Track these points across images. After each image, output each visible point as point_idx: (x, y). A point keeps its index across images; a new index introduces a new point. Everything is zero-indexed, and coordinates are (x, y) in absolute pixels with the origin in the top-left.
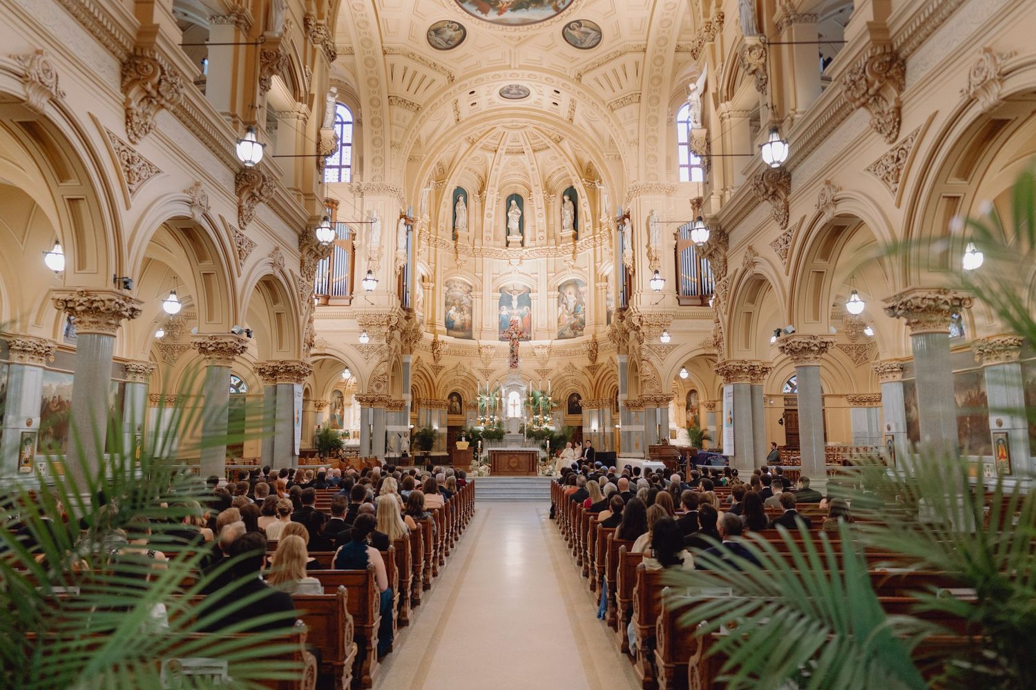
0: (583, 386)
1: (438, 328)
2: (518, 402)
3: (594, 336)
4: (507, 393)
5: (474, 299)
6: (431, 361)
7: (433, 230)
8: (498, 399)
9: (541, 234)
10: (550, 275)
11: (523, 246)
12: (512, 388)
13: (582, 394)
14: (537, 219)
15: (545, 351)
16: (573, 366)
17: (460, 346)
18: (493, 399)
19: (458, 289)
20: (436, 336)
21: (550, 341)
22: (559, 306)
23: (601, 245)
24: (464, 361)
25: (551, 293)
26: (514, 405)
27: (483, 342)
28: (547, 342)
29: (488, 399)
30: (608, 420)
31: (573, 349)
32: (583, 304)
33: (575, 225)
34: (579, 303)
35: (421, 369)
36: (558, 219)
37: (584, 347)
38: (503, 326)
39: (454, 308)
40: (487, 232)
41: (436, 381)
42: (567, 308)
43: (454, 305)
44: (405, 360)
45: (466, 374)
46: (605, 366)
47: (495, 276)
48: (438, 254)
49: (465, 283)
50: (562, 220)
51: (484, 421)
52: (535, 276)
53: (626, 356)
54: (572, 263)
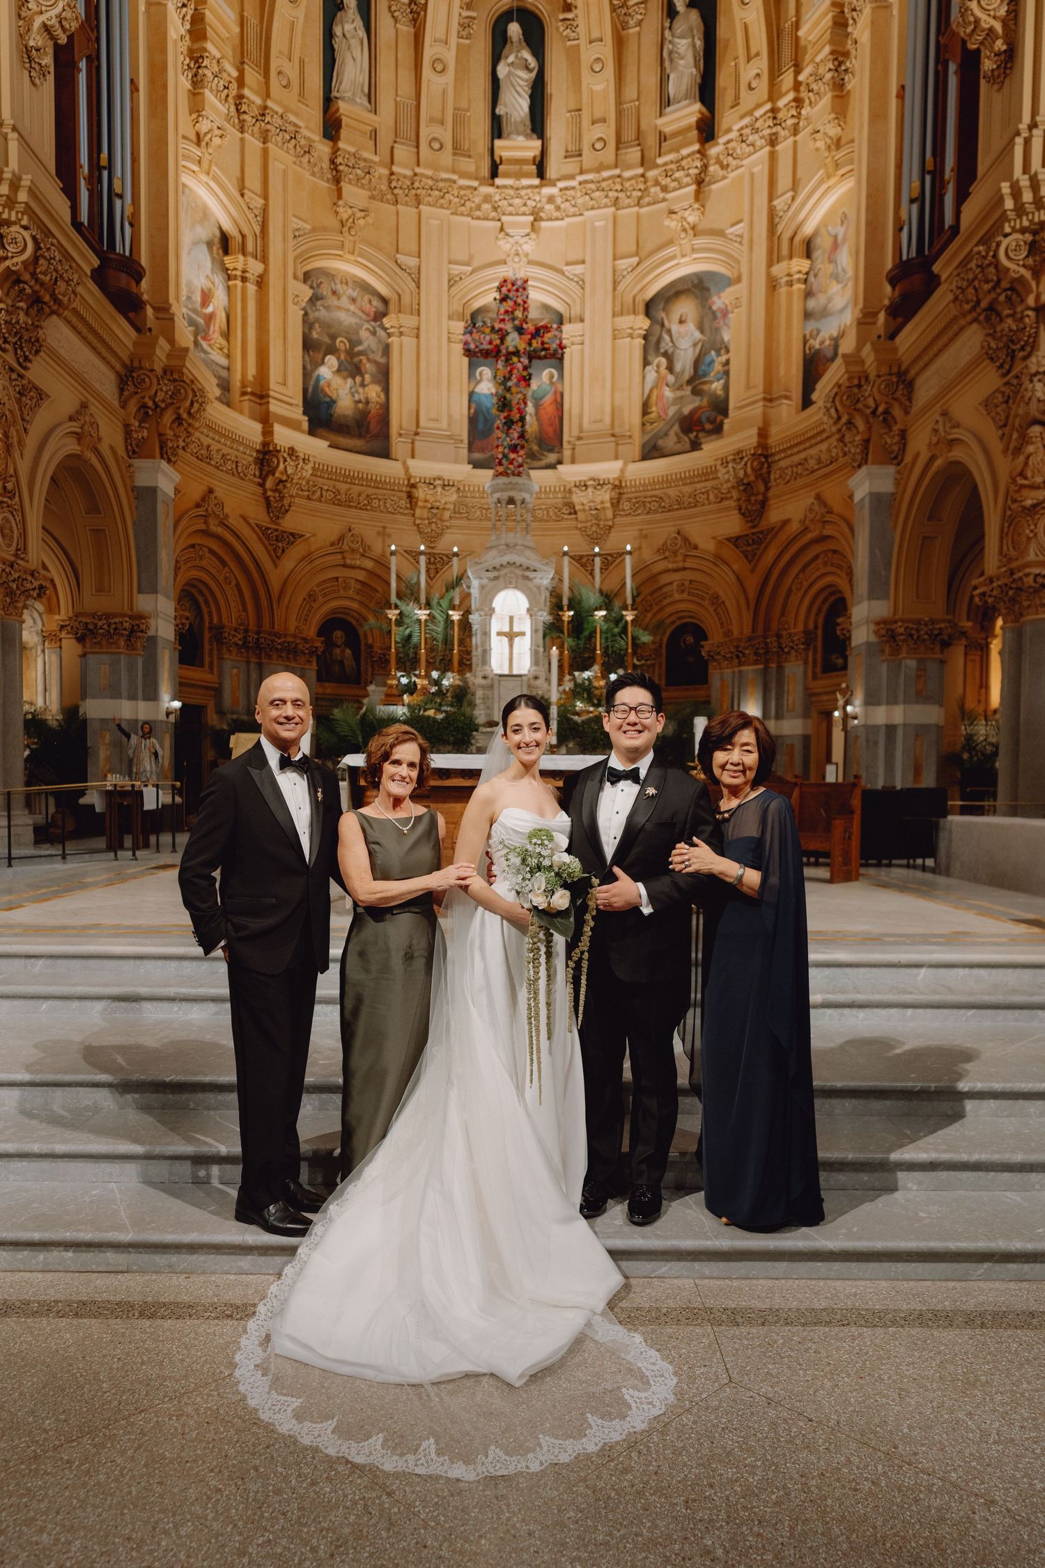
0: (715, 599)
1: (274, 407)
2: (525, 625)
3: (763, 433)
4: (488, 596)
5: (394, 340)
6: (257, 513)
7: (252, 76)
8: (455, 616)
9: (599, 131)
10: (623, 264)
11: (541, 173)
12: (502, 576)
13: (710, 623)
14: (586, 77)
15: (605, 496)
16: (686, 540)
17: (350, 478)
18: (440, 618)
19: (344, 302)
20: (268, 432)
21: (618, 464)
22: (646, 363)
23: (795, 130)
24: (365, 525)
25: (626, 322)
26: (511, 636)
27: (421, 468)
28: (609, 469)
29: (422, 614)
30: (795, 694)
31: (687, 489)
32: (723, 348)
33: (706, 90)
34: (712, 344)
35: (219, 530)
36: (651, 80)
37: (726, 476)
38: (481, 426)
39: (331, 360)
40: (432, 120)
41: (276, 576)
42: (670, 368)
43: (332, 350)
44: (142, 480)
45: (368, 564)
46: (795, 527)
47: (457, 269)
48: (276, 167)
49: (365, 287)
50: (664, 80)
51: (411, 688)
52: (579, 269)
53: (891, 469)
54: (692, 218)
